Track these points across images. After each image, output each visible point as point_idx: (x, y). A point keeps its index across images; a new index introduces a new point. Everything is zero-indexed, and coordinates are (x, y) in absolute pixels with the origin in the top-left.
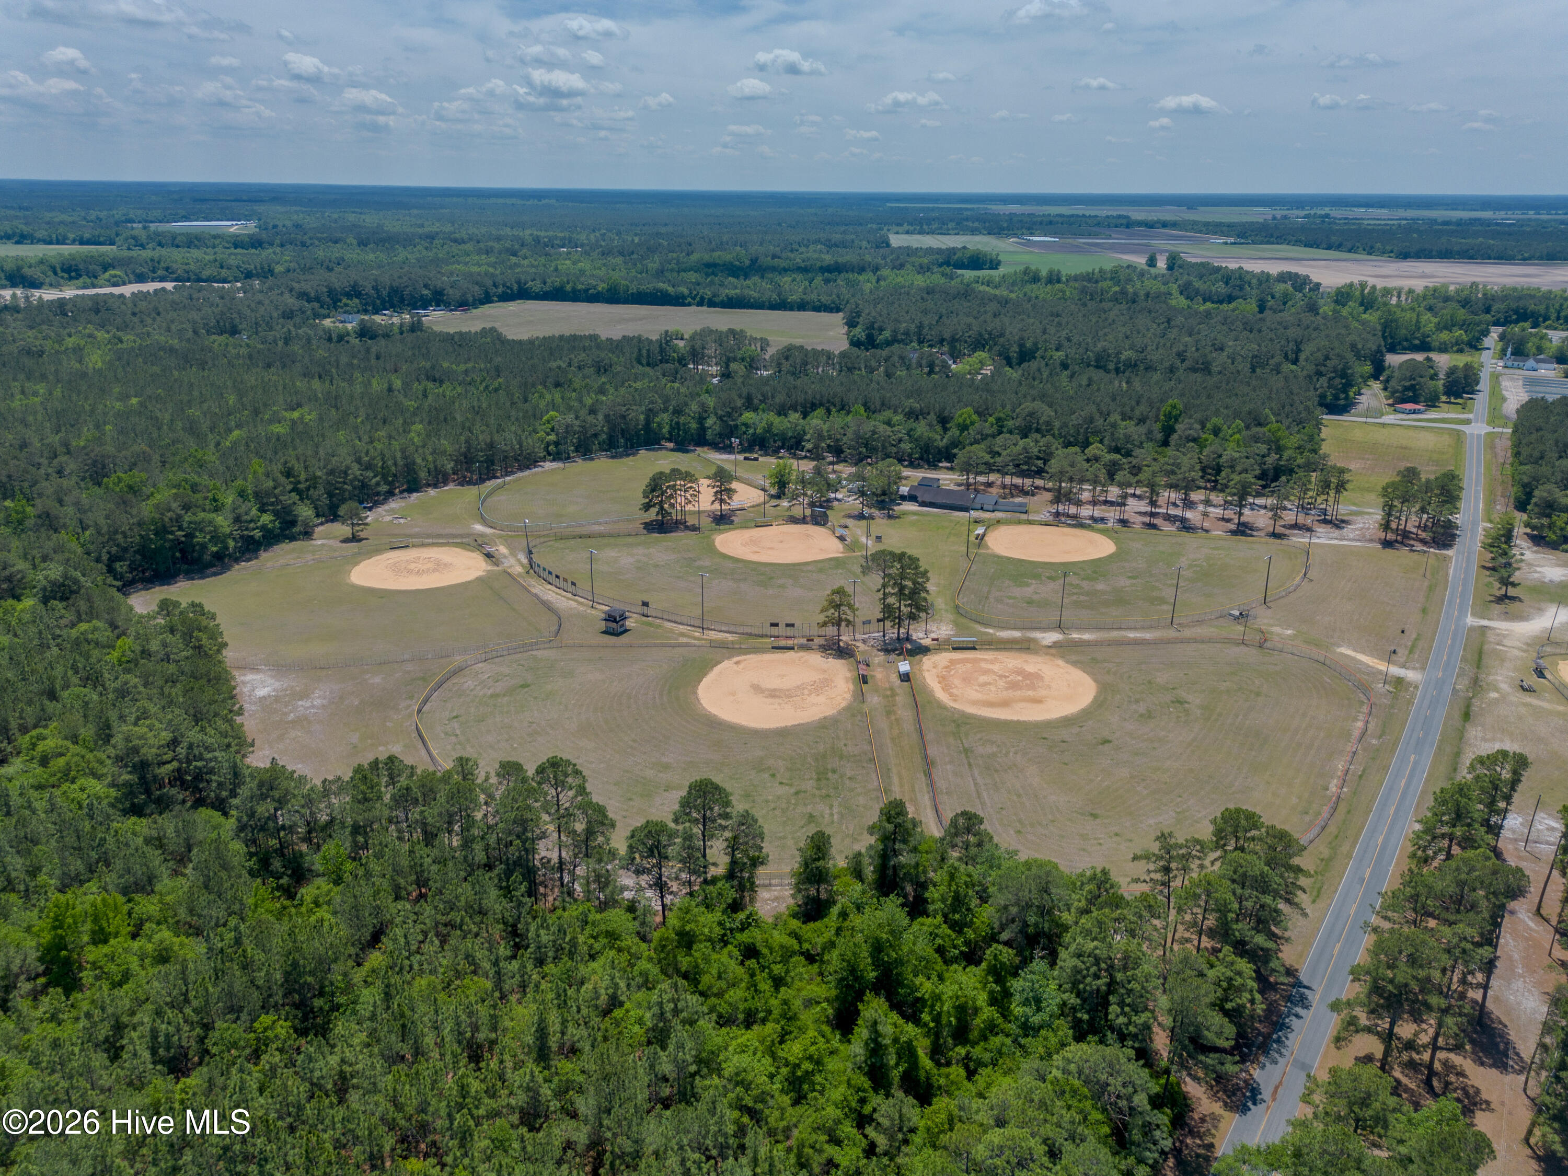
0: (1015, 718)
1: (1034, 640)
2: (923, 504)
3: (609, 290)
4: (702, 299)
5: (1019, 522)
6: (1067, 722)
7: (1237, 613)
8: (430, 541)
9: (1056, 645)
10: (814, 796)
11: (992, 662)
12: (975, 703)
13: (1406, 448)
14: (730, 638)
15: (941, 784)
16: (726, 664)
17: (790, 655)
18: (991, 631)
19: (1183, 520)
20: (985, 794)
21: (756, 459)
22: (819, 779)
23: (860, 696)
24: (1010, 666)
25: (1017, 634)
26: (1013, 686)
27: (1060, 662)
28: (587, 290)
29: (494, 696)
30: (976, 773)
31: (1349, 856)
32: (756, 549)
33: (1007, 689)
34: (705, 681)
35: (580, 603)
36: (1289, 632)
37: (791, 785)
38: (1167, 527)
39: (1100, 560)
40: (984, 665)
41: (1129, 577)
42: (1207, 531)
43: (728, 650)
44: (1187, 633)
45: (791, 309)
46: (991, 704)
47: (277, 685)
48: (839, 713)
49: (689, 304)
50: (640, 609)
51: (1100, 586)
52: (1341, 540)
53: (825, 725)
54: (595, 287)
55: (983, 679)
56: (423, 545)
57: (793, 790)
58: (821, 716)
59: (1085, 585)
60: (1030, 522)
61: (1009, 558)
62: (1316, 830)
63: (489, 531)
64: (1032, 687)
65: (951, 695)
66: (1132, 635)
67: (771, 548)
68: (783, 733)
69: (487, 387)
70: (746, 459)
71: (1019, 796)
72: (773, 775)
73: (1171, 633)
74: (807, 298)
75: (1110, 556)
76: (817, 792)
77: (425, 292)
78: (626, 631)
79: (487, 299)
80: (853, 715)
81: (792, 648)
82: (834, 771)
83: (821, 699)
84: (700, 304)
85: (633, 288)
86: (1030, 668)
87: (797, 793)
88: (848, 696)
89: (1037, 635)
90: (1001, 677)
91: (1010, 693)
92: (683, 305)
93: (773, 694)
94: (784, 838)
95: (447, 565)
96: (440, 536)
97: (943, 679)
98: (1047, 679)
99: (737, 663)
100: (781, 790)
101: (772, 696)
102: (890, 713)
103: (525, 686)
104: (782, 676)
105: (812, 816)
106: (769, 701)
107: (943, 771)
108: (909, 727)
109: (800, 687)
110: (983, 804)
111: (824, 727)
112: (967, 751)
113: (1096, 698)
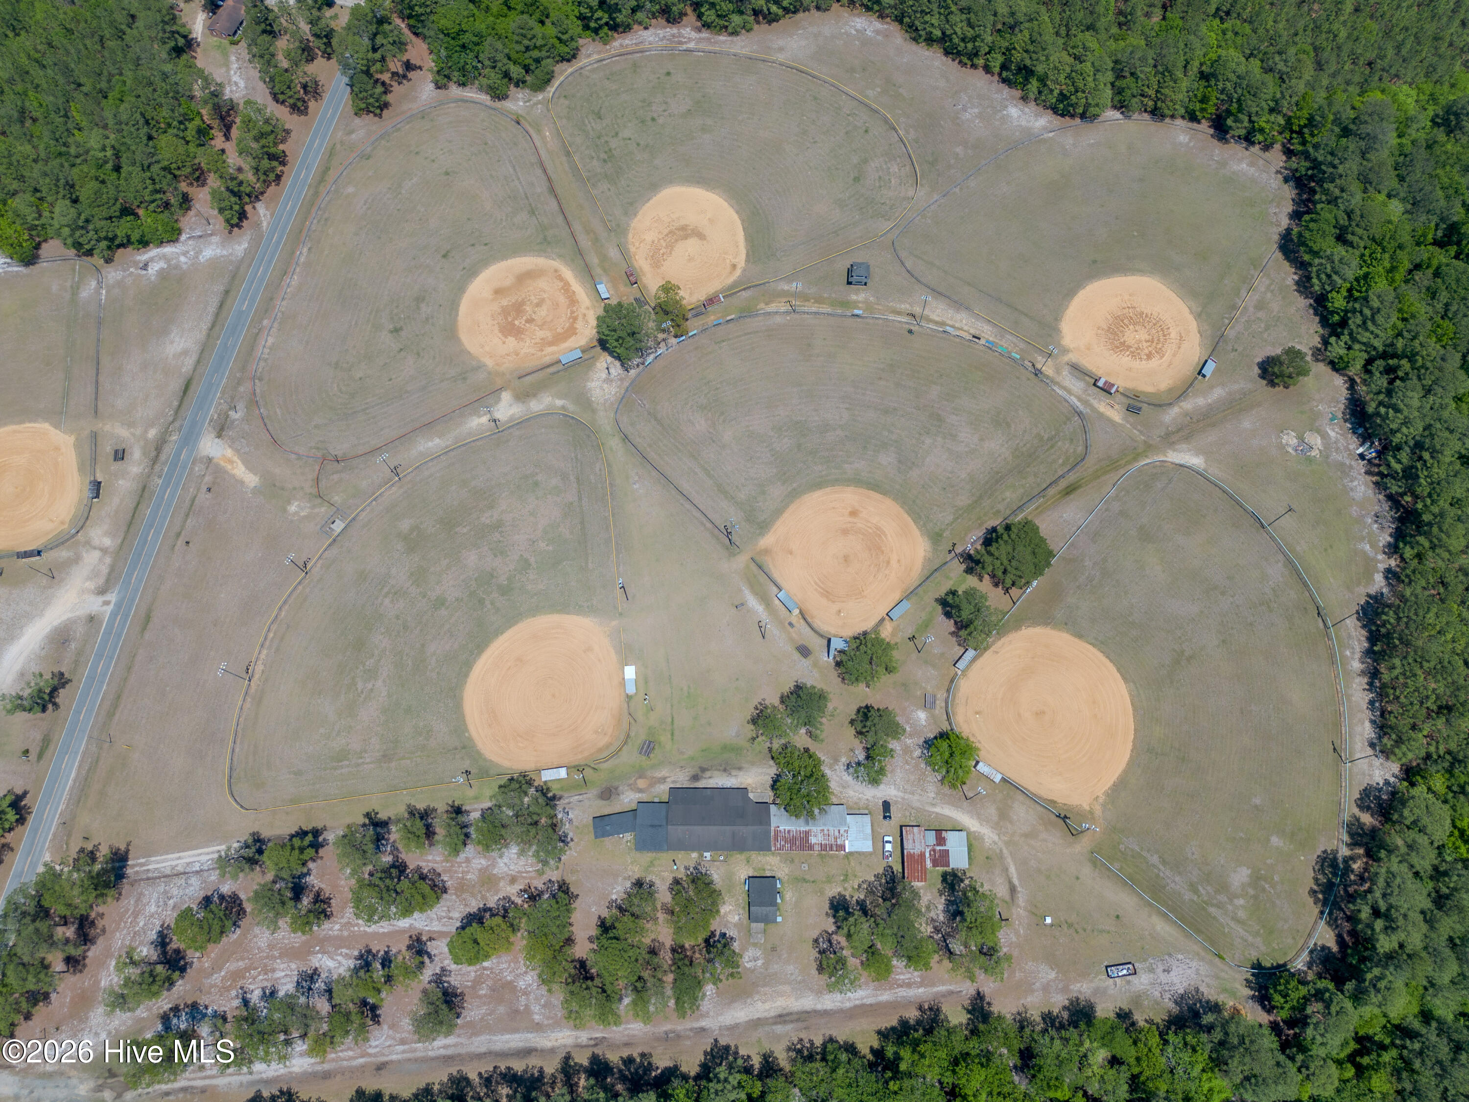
0: (511, 262)
6: (472, 272)
9: (496, 394)
11: (543, 343)
12: (540, 273)
15: (539, 172)
17: (702, 295)
18: (557, 404)
20: (511, 170)
22: (610, 150)
23: (625, 254)
24: (528, 341)
25: (534, 406)
26: (518, 308)
30: (521, 191)
33: (523, 303)
37: (624, 139)
40: (547, 333)
46: (530, 275)
48: (628, 225)
53: (631, 207)
55: (543, 311)
57: (620, 135)
58: (639, 217)
64: (505, 312)
65: (560, 278)
68: (654, 187)
71: (491, 175)
72: (638, 144)
76: (606, 138)
80: (618, 225)
82: (605, 161)
83: (650, 237)
86: (511, 342)
87: (617, 134)
88: (632, 249)
89: (516, 411)
90: (530, 321)
91: (519, 296)
93: (684, 232)
94: (607, 96)
97: (573, 301)
98: (496, 330)
99: (734, 266)
100: (626, 133)
101: (683, 228)
102: (596, 240)
103: (857, 179)
104: (691, 259)
105: (600, 118)
106: (682, 222)
107: (541, 187)
108: (577, 227)
109: (671, 247)
110: (510, 162)
111: (631, 204)
112: (532, 212)
113: (457, 315)
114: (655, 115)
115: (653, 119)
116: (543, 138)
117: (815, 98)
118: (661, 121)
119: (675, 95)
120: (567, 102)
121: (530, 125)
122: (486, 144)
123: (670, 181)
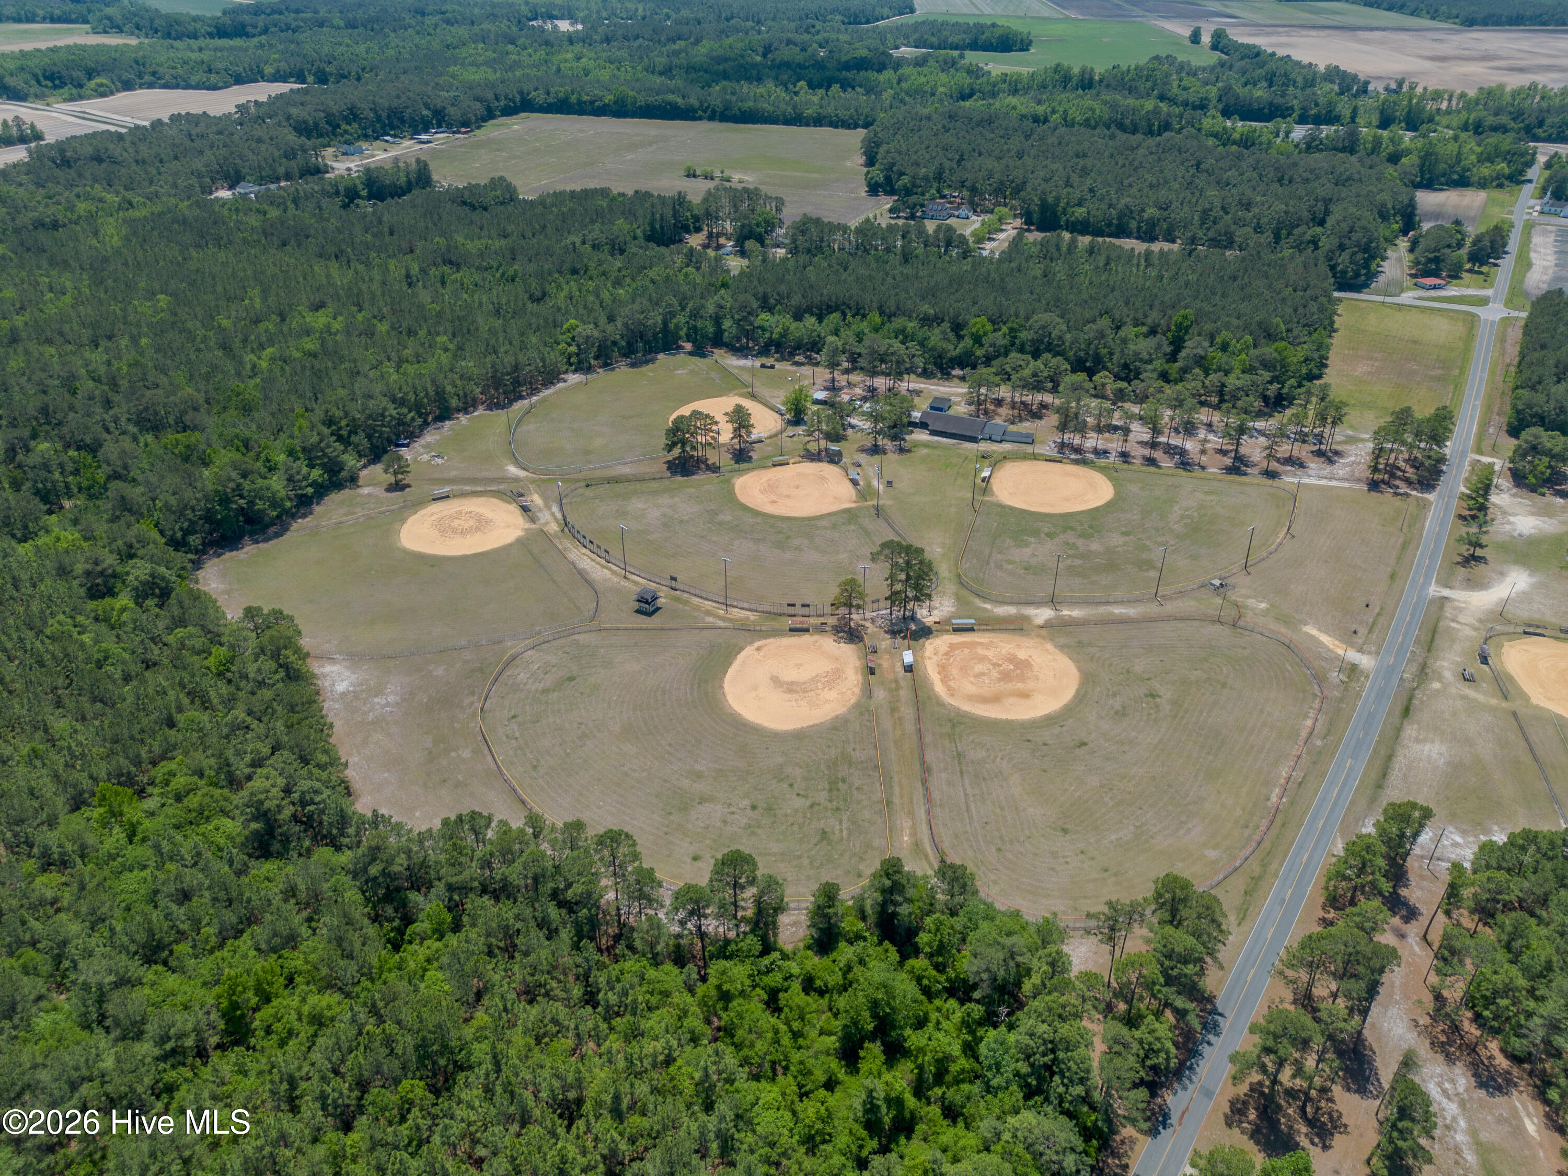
0: (1004, 716)
1: (1027, 619)
2: (934, 433)
3: (615, 102)
4: (714, 111)
5: (1025, 457)
6: (1050, 720)
7: (1217, 582)
8: (468, 488)
9: (1048, 625)
10: (826, 808)
11: (987, 646)
12: (972, 698)
13: (1415, 342)
14: (752, 616)
15: (936, 795)
16: (749, 651)
17: (806, 638)
18: (988, 606)
19: (1182, 452)
20: (973, 806)
21: (772, 367)
22: (830, 790)
23: (867, 691)
24: (1004, 651)
25: (1012, 610)
26: (1005, 677)
27: (1049, 646)
28: (592, 103)
29: (545, 691)
30: (967, 781)
31: (1276, 875)
32: (774, 498)
33: (1000, 680)
34: (731, 671)
35: (614, 572)
36: (1263, 605)
37: (806, 797)
38: (1167, 463)
39: (1097, 509)
40: (981, 651)
41: (1124, 534)
42: (1203, 468)
43: (752, 632)
44: (1170, 608)
45: (808, 125)
46: (984, 700)
47: (354, 676)
48: (849, 710)
49: (700, 119)
50: (669, 582)
51: (1095, 546)
52: (1331, 479)
53: (838, 725)
54: (601, 99)
55: (979, 668)
56: (463, 495)
57: (808, 803)
58: (833, 714)
59: (1080, 542)
60: (1035, 457)
61: (1012, 508)
62: (1254, 844)
63: (522, 474)
64: (1022, 678)
65: (949, 688)
66: (1118, 610)
67: (788, 497)
68: (799, 736)
69: (503, 275)
70: (763, 366)
71: (1002, 809)
72: (791, 785)
73: (1152, 609)
74: (824, 112)
75: (1108, 505)
76: (829, 805)
77: (426, 112)
78: (658, 609)
79: (490, 115)
80: (861, 714)
81: (807, 630)
82: (844, 781)
83: (832, 694)
84: (711, 118)
85: (641, 100)
86: (1022, 655)
87: (812, 806)
88: (857, 690)
89: (1031, 611)
90: (996, 665)
91: (1002, 686)
92: (694, 119)
93: (791, 688)
94: (800, 857)
95: (488, 522)
96: (474, 481)
97: (943, 668)
98: (1036, 668)
99: (758, 649)
100: (799, 803)
101: (790, 691)
102: (893, 710)
103: (571, 679)
104: (799, 666)
105: (824, 832)
106: (787, 696)
107: (938, 780)
108: (910, 727)
109: (815, 680)
110: (971, 818)
111: (835, 728)
112: (960, 756)
113: (1078, 691)
114: (749, 811)
115: (754, 808)
116: (913, 834)
117: (535, 767)
118: (746, 802)
119: (707, 827)
120: (862, 867)
121: (926, 857)
122: (999, 850)
123: (777, 736)
